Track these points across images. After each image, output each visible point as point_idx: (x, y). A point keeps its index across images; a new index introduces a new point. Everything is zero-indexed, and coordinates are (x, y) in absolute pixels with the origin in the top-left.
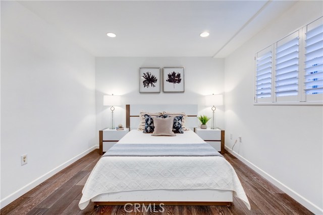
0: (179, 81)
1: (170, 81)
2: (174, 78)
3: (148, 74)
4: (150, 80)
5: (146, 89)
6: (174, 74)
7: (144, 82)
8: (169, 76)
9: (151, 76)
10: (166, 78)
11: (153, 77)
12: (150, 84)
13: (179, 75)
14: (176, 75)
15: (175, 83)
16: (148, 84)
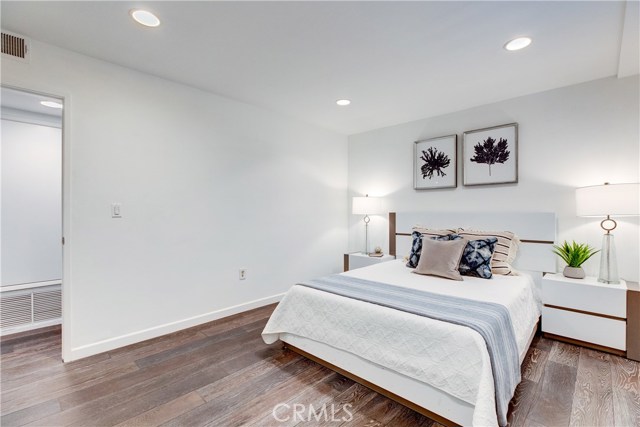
0: (504, 157)
1: (479, 159)
2: (491, 153)
3: (431, 152)
4: (434, 163)
5: (427, 182)
6: (490, 142)
7: (422, 169)
8: (478, 149)
9: (437, 155)
10: (472, 153)
11: (440, 156)
12: (435, 172)
13: (503, 144)
14: (495, 144)
15: (492, 162)
16: (432, 171)
